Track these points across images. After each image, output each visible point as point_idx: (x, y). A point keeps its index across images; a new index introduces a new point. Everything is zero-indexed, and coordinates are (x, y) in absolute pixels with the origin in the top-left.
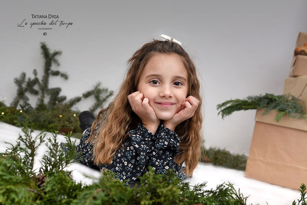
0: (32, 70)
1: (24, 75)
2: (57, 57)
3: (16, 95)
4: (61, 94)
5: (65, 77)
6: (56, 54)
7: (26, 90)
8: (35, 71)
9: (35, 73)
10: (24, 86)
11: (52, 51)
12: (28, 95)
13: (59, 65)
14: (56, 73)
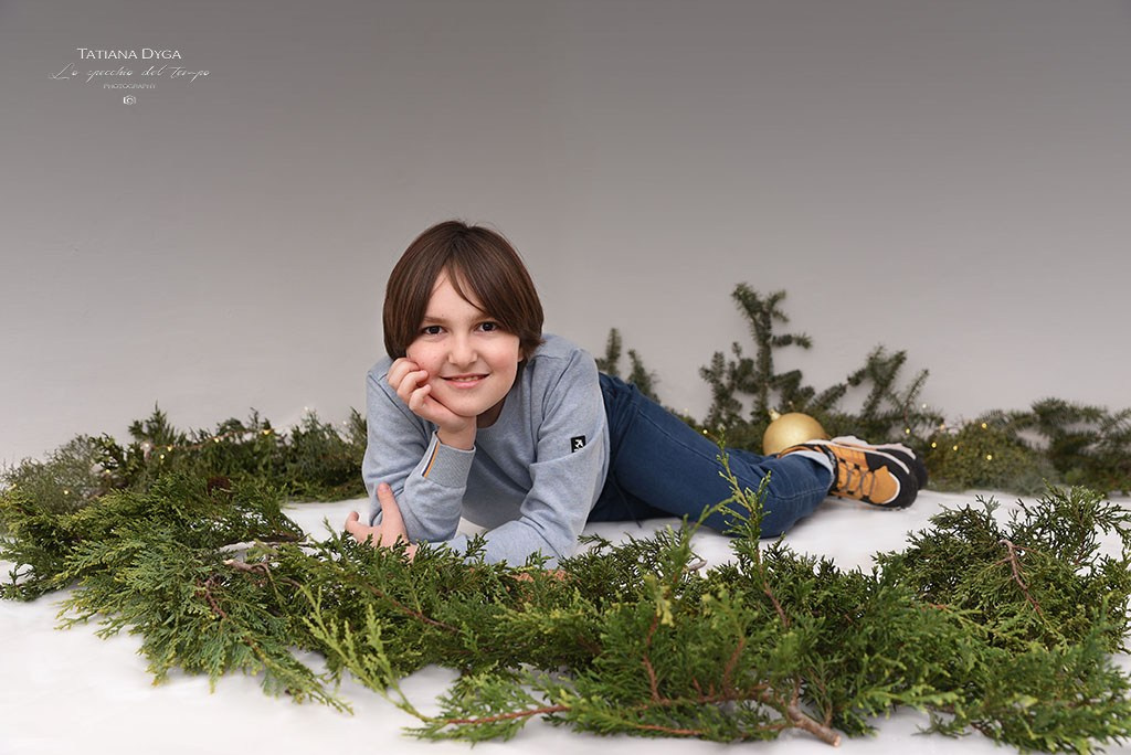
0: (731, 345)
1: (718, 357)
2: (780, 307)
3: (713, 401)
4: (803, 384)
5: (804, 343)
6: (775, 299)
7: (732, 388)
8: (735, 344)
9: (737, 349)
10: (725, 380)
11: (763, 296)
12: (738, 396)
13: (785, 320)
14: (786, 341)
